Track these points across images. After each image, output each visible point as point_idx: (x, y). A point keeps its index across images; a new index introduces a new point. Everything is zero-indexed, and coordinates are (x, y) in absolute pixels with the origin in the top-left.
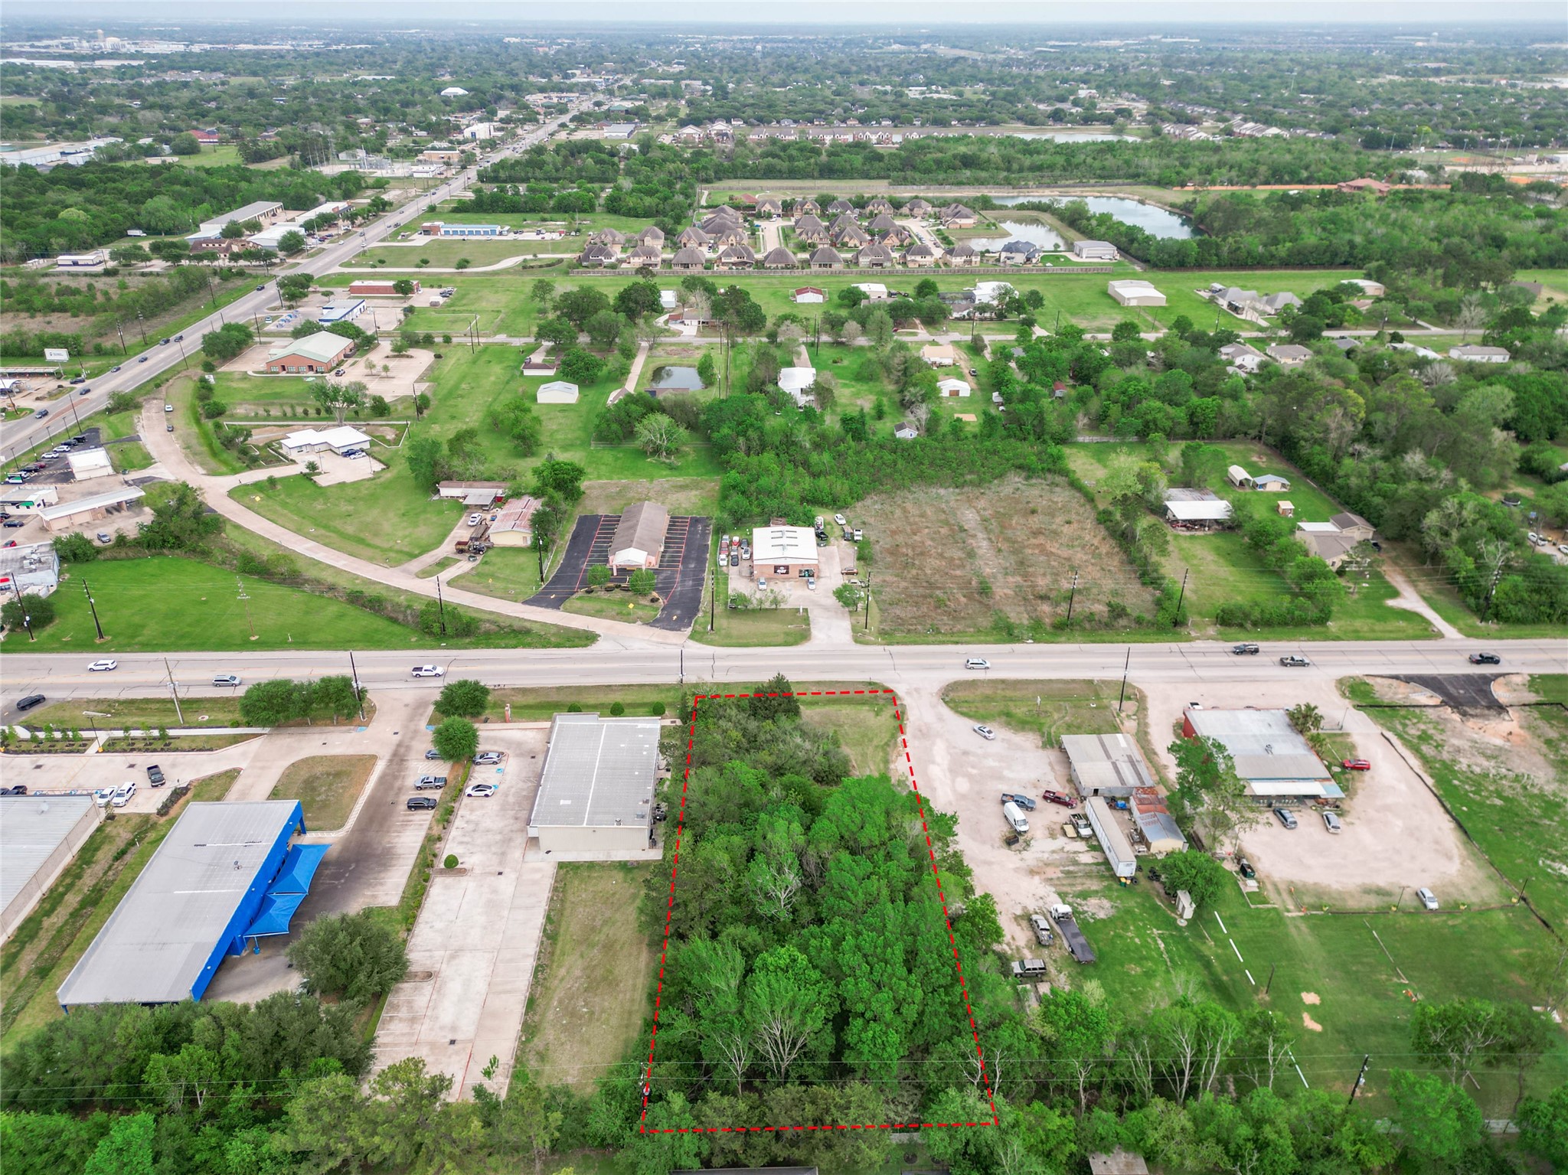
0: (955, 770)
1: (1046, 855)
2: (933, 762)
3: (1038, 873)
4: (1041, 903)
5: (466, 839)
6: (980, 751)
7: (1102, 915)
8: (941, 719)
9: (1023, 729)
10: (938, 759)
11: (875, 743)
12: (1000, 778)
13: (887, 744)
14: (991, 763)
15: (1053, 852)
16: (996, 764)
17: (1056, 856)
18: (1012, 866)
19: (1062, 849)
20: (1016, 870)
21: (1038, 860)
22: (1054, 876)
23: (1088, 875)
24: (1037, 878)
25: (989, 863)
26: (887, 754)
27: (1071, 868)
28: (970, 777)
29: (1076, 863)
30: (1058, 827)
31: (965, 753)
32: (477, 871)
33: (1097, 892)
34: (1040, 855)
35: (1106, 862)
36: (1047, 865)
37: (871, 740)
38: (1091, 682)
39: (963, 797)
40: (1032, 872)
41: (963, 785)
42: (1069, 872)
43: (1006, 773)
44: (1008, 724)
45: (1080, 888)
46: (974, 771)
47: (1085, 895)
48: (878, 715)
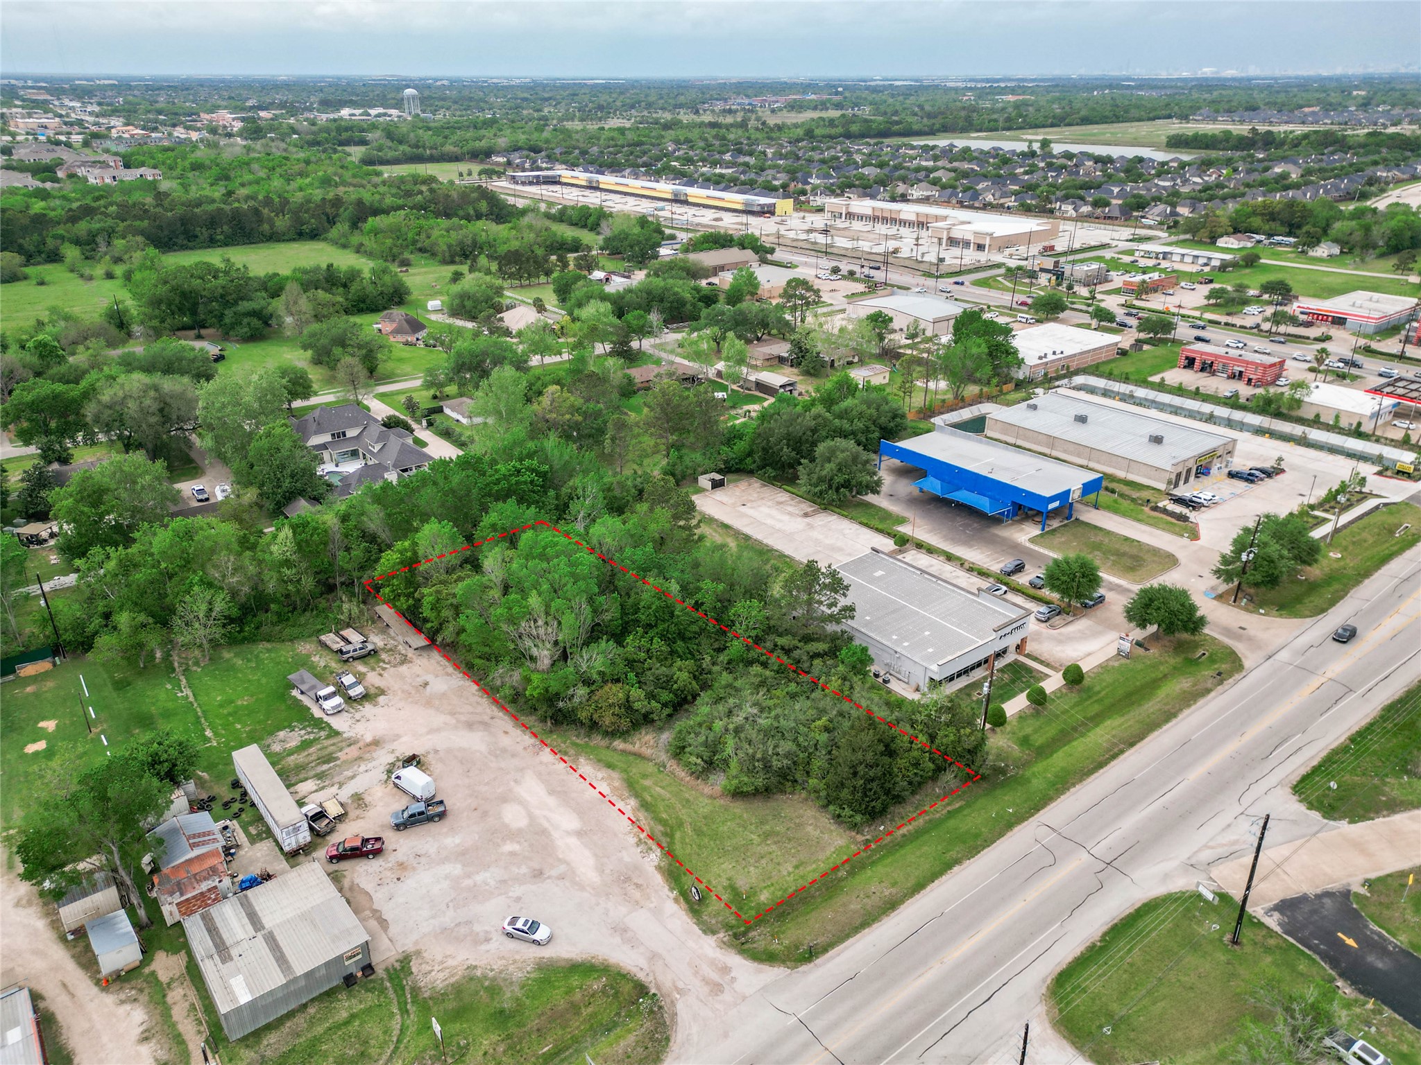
0: (538, 836)
1: (363, 768)
2: (579, 834)
3: (368, 745)
4: (358, 716)
6: (517, 891)
7: (282, 734)
8: (621, 930)
9: (457, 990)
10: (573, 841)
11: (689, 831)
12: (461, 855)
13: (668, 836)
14: (486, 877)
15: (353, 777)
16: (479, 878)
17: (349, 773)
18: (403, 739)
19: (341, 785)
20: (397, 737)
21: (373, 759)
22: (347, 750)
23: (302, 768)
24: (368, 738)
25: (431, 731)
26: (659, 820)
27: (325, 767)
28: (514, 835)
29: (320, 776)
31: (538, 874)
33: (289, 755)
34: (370, 765)
36: (360, 758)
37: (699, 833)
39: (504, 799)
40: (376, 743)
41: (513, 816)
42: (328, 762)
43: (456, 869)
44: (494, 990)
45: (312, 750)
46: (509, 847)
47: (305, 745)
48: (733, 887)
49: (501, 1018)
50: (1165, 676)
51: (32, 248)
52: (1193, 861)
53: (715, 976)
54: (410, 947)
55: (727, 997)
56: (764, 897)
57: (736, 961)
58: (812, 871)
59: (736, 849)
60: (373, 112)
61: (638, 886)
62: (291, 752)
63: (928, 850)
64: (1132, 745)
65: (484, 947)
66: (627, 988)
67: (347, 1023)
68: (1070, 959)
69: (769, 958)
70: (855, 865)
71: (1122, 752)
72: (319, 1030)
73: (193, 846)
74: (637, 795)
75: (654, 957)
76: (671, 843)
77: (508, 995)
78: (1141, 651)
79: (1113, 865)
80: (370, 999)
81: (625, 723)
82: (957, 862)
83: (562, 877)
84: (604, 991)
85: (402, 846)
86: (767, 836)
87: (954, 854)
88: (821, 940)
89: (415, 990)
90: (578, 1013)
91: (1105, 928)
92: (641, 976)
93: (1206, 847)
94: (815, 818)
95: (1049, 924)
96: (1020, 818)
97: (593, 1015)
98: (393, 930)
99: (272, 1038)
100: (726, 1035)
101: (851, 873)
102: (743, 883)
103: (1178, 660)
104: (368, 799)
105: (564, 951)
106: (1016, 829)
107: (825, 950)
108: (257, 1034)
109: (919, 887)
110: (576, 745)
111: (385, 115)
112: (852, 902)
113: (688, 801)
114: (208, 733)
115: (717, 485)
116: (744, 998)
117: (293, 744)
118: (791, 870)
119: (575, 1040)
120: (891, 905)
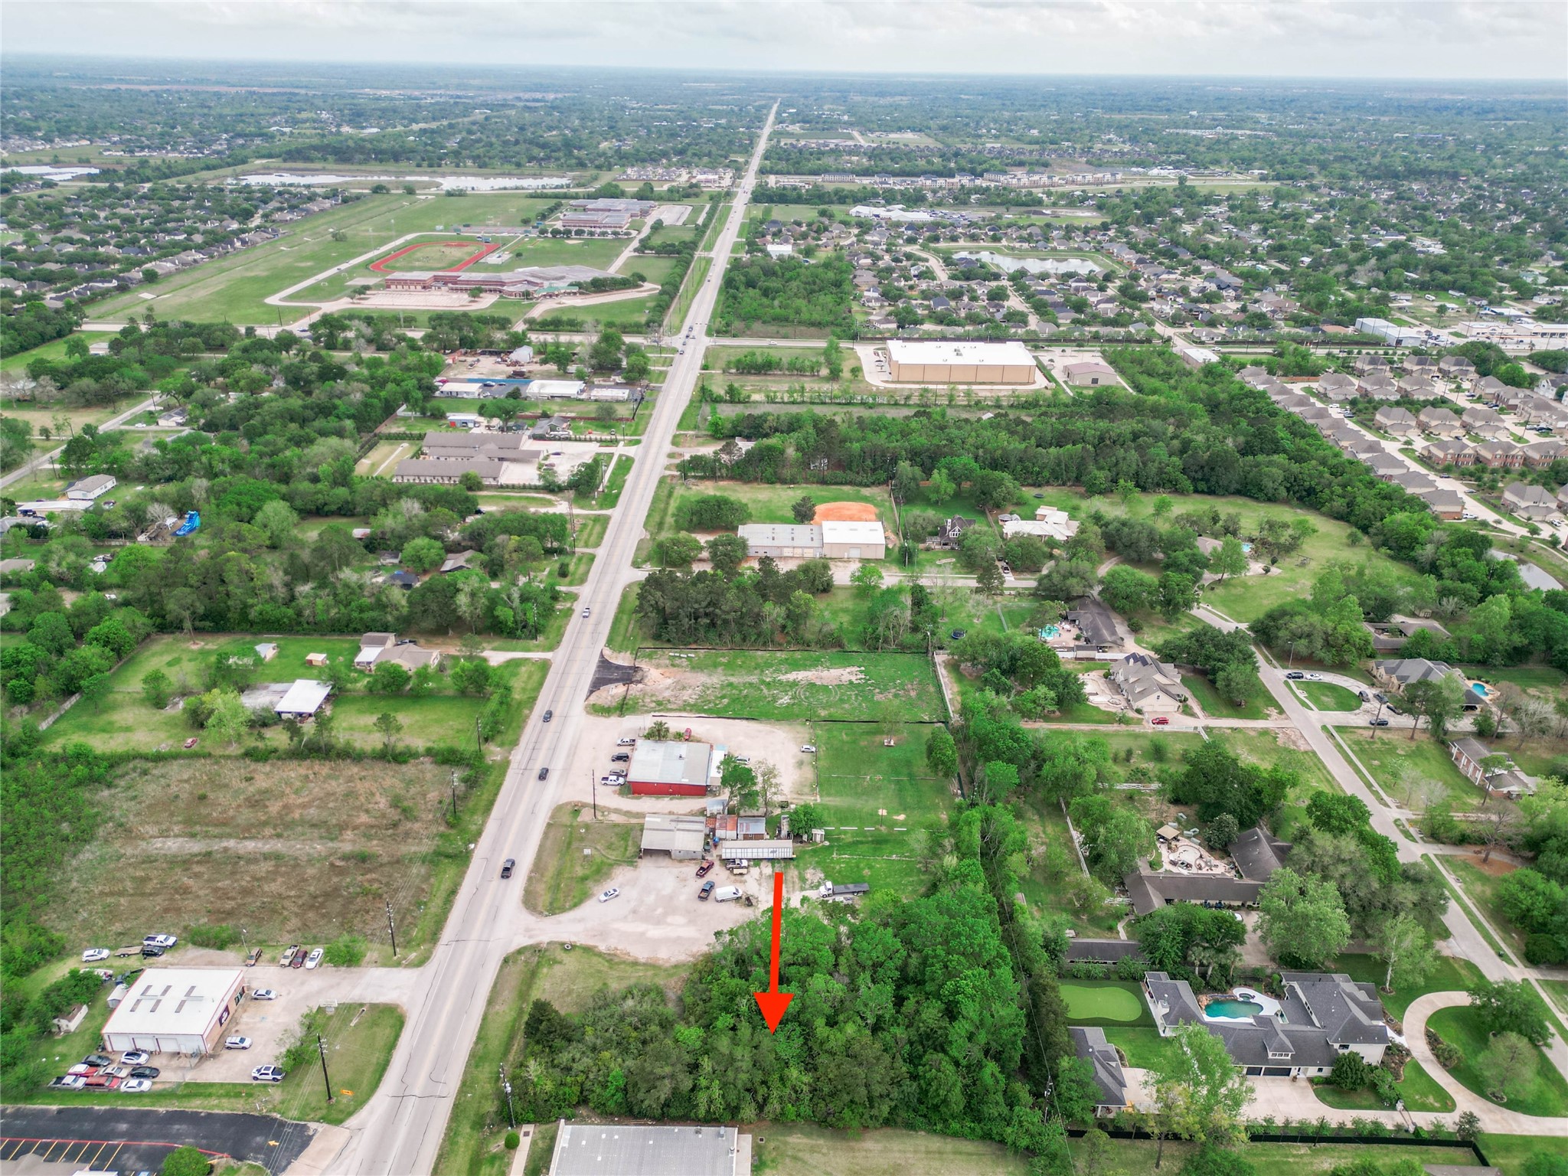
6: (633, 903)
8: (579, 920)
9: (607, 873)
11: (603, 969)
13: (609, 961)
14: (649, 899)
15: (760, 885)
16: (651, 896)
17: (764, 885)
21: (768, 895)
26: (623, 962)
28: (666, 914)
29: (771, 877)
30: (733, 878)
31: (634, 911)
34: (764, 892)
35: (771, 860)
37: (599, 971)
38: (549, 825)
39: (692, 922)
43: (667, 891)
44: (597, 881)
46: (660, 910)
47: (803, 880)
48: (560, 963)
49: (586, 880)
53: (533, 933)
54: (641, 868)
55: (521, 931)
56: (545, 970)
57: (530, 942)
59: (577, 977)
61: (595, 936)
63: (495, 1043)
65: (616, 885)
66: (557, 911)
67: (625, 849)
69: (520, 952)
72: (629, 843)
74: (644, 964)
75: (560, 922)
76: (604, 959)
77: (592, 883)
79: (401, 1097)
80: (628, 855)
82: (476, 1043)
83: (625, 917)
84: (564, 905)
85: (697, 883)
86: (570, 992)
87: (480, 1046)
88: (506, 970)
89: (620, 865)
90: (565, 897)
91: (393, 1059)
92: (557, 916)
95: (418, 1043)
97: (560, 900)
98: (653, 869)
100: (509, 921)
101: (521, 1009)
102: (557, 968)
104: (736, 883)
105: (590, 903)
106: (459, 1084)
107: (502, 967)
109: (485, 1019)
112: (509, 995)
113: (622, 980)
116: (515, 935)
117: (809, 877)
118: (546, 987)
119: (555, 893)
120: (491, 1002)
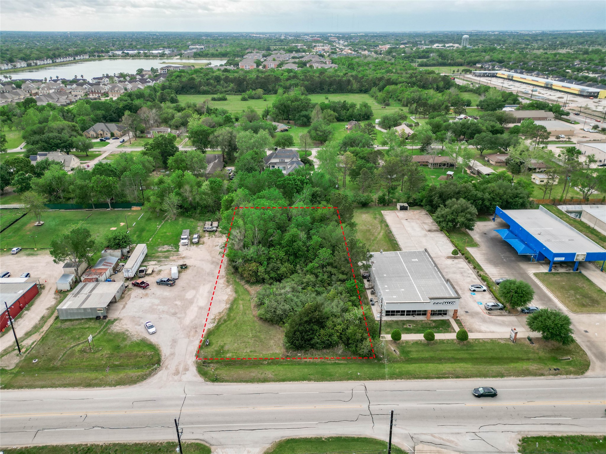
0: (189, 303)
1: (171, 263)
3: (181, 257)
4: (188, 248)
5: (462, 270)
6: (164, 316)
7: (165, 246)
8: (174, 341)
10: (196, 309)
11: (233, 323)
13: (225, 321)
14: (161, 308)
15: (166, 265)
16: (159, 307)
17: (166, 263)
19: (161, 265)
20: (190, 258)
21: (177, 262)
22: (174, 257)
23: (158, 257)
24: (183, 256)
26: (228, 315)
27: (164, 259)
28: (183, 300)
29: (159, 261)
31: (175, 314)
32: (444, 259)
34: (174, 263)
36: (174, 260)
37: (236, 325)
39: (194, 288)
40: (183, 258)
41: (190, 294)
42: (166, 258)
43: (157, 302)
44: (124, 339)
45: (166, 253)
46: (178, 303)
47: (168, 251)
48: (222, 347)
49: (118, 348)
50: (528, 359)
51: (271, 89)
52: (415, 436)
53: (181, 369)
54: (121, 317)
55: (176, 378)
56: (229, 355)
57: (193, 369)
58: (253, 356)
59: (240, 336)
60: (447, 45)
61: (196, 331)
62: (161, 252)
63: (306, 371)
64: (458, 377)
65: (136, 327)
66: (155, 359)
67: (86, 328)
68: (303, 437)
69: (204, 374)
70: (273, 361)
71: (448, 378)
72: (78, 327)
73: (104, 265)
74: (232, 304)
75: (173, 354)
76: (222, 324)
77: (126, 343)
78: (528, 342)
79: (373, 416)
80: (97, 325)
81: (253, 279)
82: (309, 380)
83: (179, 318)
84: (149, 356)
85: (154, 289)
86: (255, 337)
87: (312, 377)
88: (226, 378)
89: (109, 328)
90: (136, 358)
91: (334, 436)
92: (163, 358)
93: (432, 435)
94: (279, 339)
95: (313, 420)
96: (358, 378)
97: (139, 361)
98: (124, 310)
99: (68, 323)
100: (160, 388)
101: (269, 364)
102: (226, 348)
103: (548, 355)
104: (162, 272)
105: (153, 339)
106: (350, 381)
107: (223, 382)
108: (66, 320)
109: (284, 380)
110: (235, 281)
111: (452, 46)
112: (254, 372)
113: (245, 313)
114: (150, 240)
115: (403, 208)
116: (180, 381)
117: (165, 250)
118: (248, 351)
119: (127, 366)
120: (264, 381)
